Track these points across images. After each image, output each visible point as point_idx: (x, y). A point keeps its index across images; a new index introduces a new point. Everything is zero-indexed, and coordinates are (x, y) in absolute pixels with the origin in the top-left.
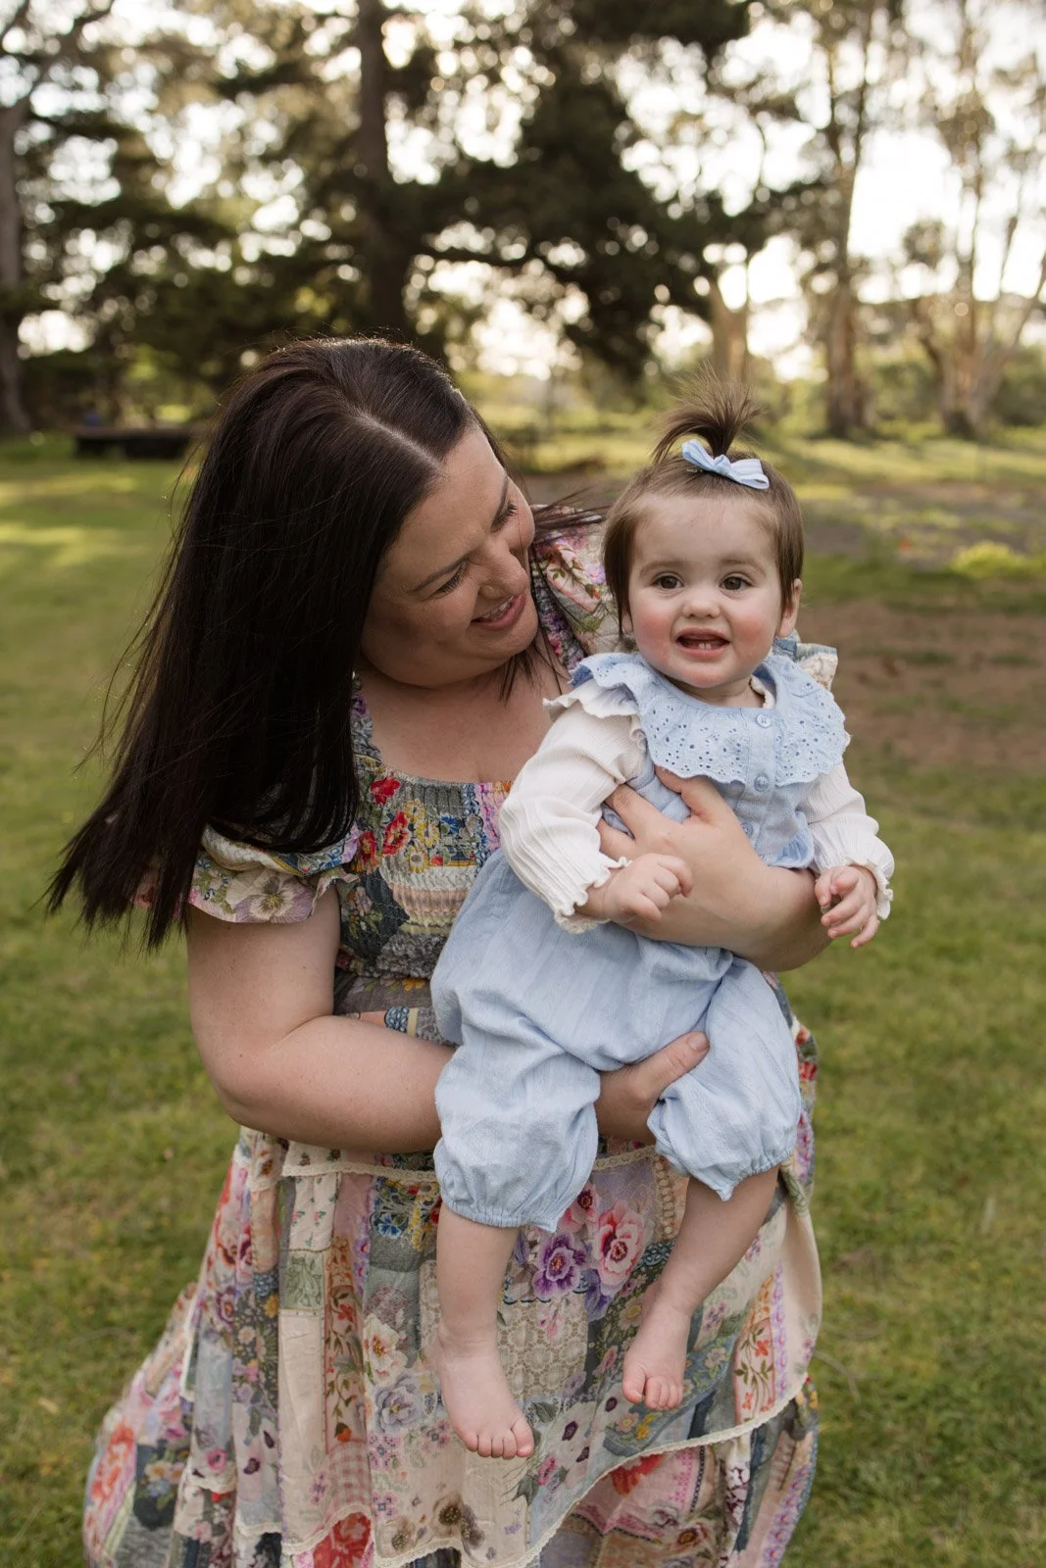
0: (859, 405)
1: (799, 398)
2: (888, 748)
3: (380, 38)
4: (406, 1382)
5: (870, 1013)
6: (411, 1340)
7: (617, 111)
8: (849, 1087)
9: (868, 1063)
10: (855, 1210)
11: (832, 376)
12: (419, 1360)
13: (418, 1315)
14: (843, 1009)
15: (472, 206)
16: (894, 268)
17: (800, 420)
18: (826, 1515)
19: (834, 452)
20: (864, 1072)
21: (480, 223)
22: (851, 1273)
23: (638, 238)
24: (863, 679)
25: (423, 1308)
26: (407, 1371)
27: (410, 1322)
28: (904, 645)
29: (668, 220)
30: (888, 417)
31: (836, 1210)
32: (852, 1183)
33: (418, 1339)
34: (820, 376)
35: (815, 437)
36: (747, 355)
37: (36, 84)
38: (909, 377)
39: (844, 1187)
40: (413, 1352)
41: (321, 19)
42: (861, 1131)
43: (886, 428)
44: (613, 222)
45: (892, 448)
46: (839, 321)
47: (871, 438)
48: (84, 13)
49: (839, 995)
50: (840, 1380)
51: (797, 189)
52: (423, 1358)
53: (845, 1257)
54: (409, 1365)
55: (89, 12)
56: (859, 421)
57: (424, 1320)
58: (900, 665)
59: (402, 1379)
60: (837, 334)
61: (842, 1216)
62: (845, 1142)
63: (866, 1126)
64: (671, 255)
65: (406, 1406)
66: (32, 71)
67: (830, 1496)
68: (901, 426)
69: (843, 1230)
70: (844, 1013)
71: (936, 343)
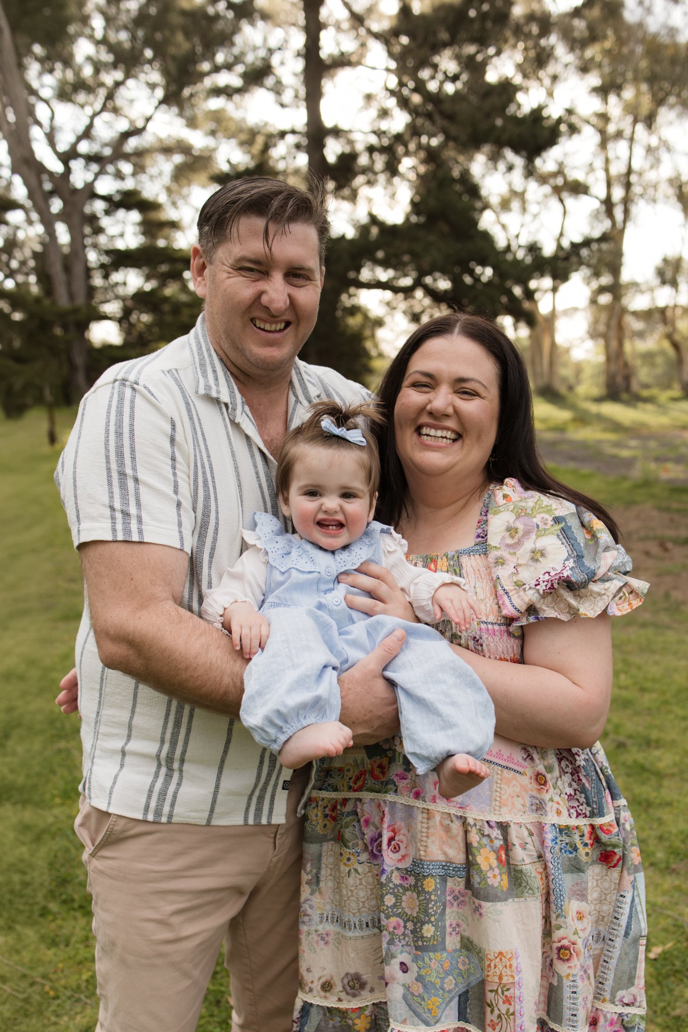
0: (627, 378)
1: (587, 373)
2: (667, 596)
3: (323, 146)
4: (309, 902)
5: (673, 744)
6: (314, 881)
7: (473, 190)
8: (666, 783)
9: (675, 770)
10: (678, 843)
11: (608, 359)
12: (317, 893)
13: (320, 869)
14: (657, 741)
15: (380, 254)
16: (652, 290)
17: (588, 387)
18: (678, 985)
19: (612, 410)
20: (673, 775)
21: (385, 264)
22: (678, 874)
23: (488, 273)
24: (647, 554)
25: (323, 866)
26: (310, 897)
27: (314, 871)
28: (671, 533)
29: (506, 261)
30: (646, 386)
31: (667, 844)
32: (674, 830)
33: (318, 881)
34: (601, 358)
35: (599, 400)
36: (553, 345)
37: (97, 175)
38: (659, 360)
39: (670, 833)
40: (315, 887)
41: (282, 134)
42: (675, 804)
43: (645, 393)
44: (472, 264)
45: (649, 407)
46: (614, 323)
47: (635, 400)
48: (129, 129)
49: (654, 735)
50: (679, 923)
51: (587, 243)
52: (320, 893)
53: (674, 866)
54: (311, 894)
55: (132, 129)
56: (628, 389)
57: (323, 872)
58: (669, 545)
59: (307, 900)
60: (613, 333)
61: (670, 847)
62: (668, 809)
63: (678, 802)
64: (508, 283)
65: (308, 915)
66: (95, 167)
67: (679, 976)
68: (654, 391)
69: (672, 853)
70: (659, 744)
71: (677, 337)
